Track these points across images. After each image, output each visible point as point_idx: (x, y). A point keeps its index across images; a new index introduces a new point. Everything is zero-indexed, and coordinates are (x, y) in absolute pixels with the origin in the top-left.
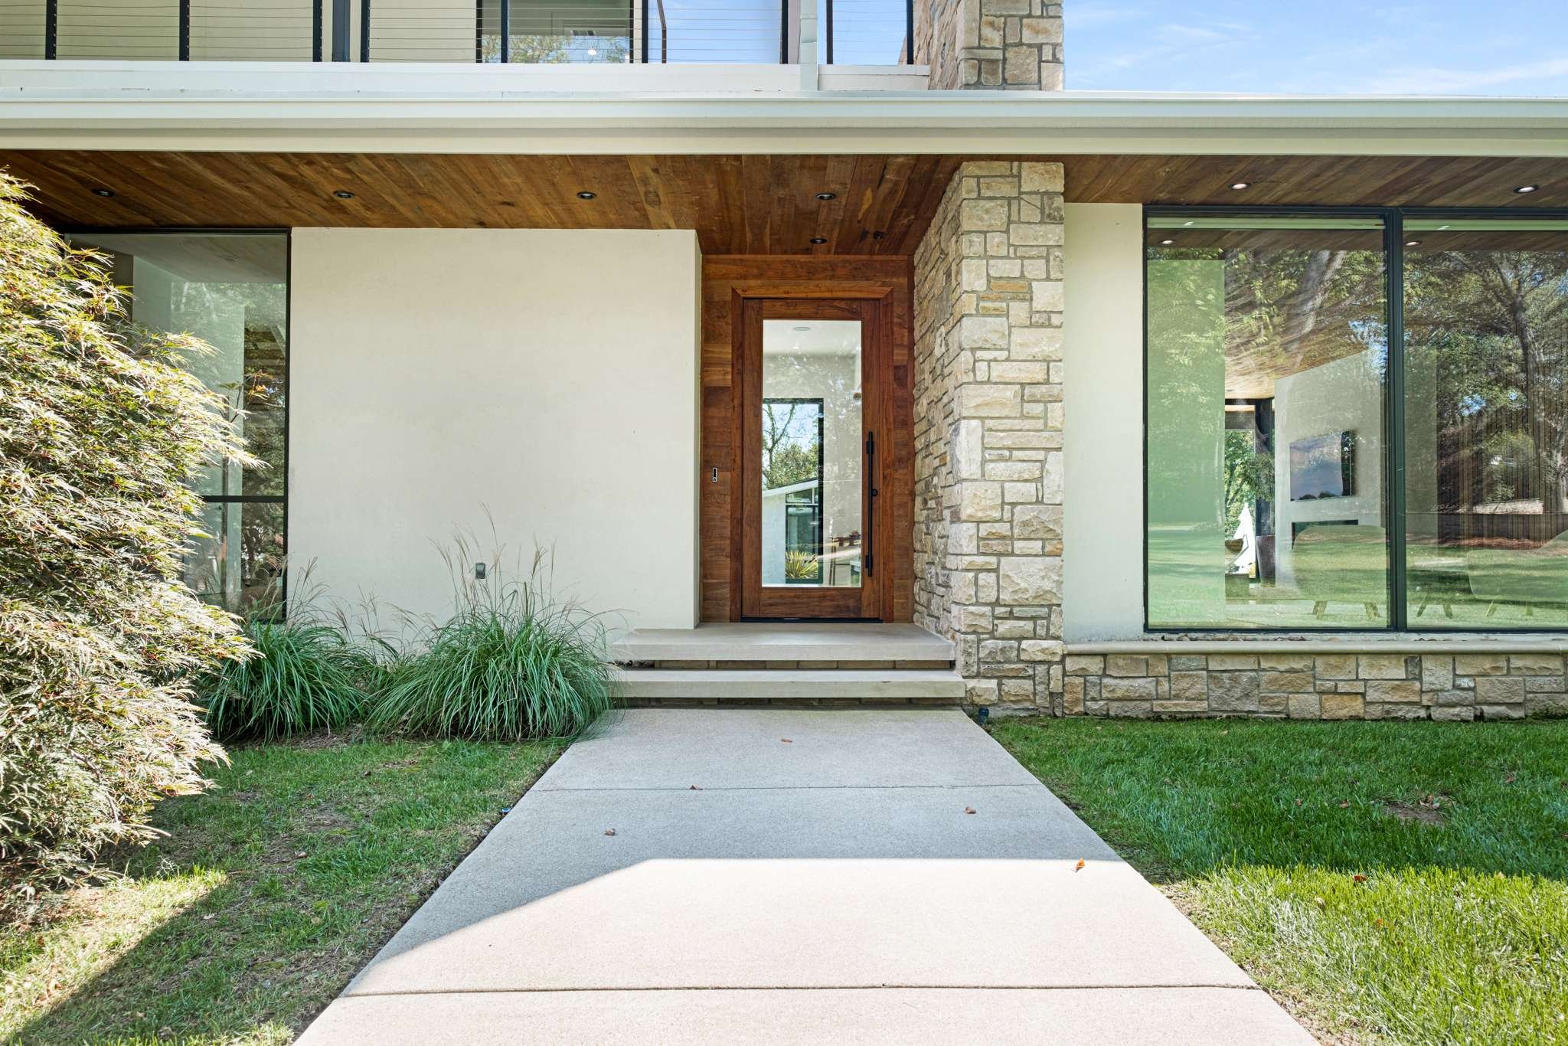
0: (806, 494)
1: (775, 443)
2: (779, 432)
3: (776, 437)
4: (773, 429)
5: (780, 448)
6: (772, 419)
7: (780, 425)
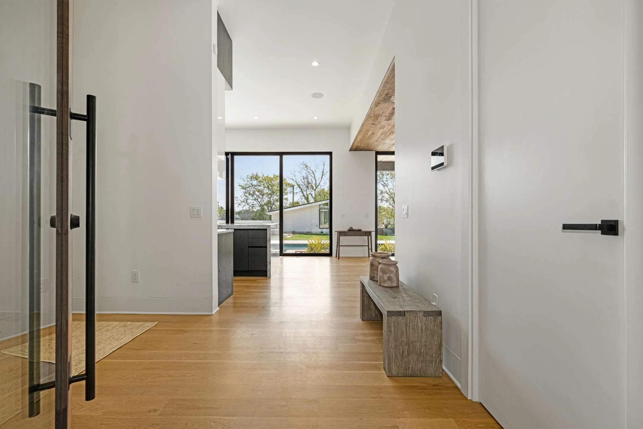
0: (327, 204)
1: (316, 188)
2: (318, 184)
3: (317, 186)
4: (316, 183)
5: (318, 190)
6: (315, 180)
7: (318, 182)
